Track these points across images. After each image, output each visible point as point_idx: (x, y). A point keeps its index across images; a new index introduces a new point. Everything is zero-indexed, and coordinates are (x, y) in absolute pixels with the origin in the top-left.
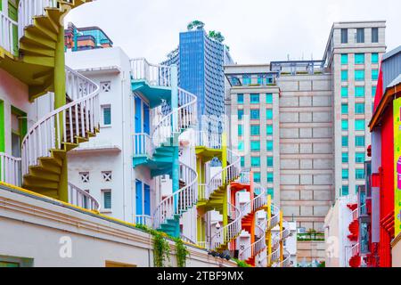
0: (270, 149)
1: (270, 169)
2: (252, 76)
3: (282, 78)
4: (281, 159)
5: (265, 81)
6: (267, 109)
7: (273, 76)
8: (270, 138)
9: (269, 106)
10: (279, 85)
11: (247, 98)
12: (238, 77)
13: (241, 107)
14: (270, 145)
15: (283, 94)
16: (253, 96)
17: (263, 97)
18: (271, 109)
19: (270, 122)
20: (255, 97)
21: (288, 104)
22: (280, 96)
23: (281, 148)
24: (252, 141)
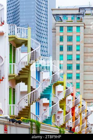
0: (78, 59)
1: (78, 71)
2: (68, 16)
3: (86, 17)
4: (84, 65)
5: (76, 19)
6: (77, 36)
7: (81, 16)
8: (78, 53)
9: (78, 34)
10: (84, 21)
11: (65, 29)
12: (60, 16)
13: (61, 34)
14: (78, 57)
15: (86, 27)
16: (69, 28)
17: (74, 29)
18: (79, 36)
19: (78, 43)
20: (70, 28)
21: (89, 32)
22: (84, 28)
23: (84, 59)
24: (68, 55)
